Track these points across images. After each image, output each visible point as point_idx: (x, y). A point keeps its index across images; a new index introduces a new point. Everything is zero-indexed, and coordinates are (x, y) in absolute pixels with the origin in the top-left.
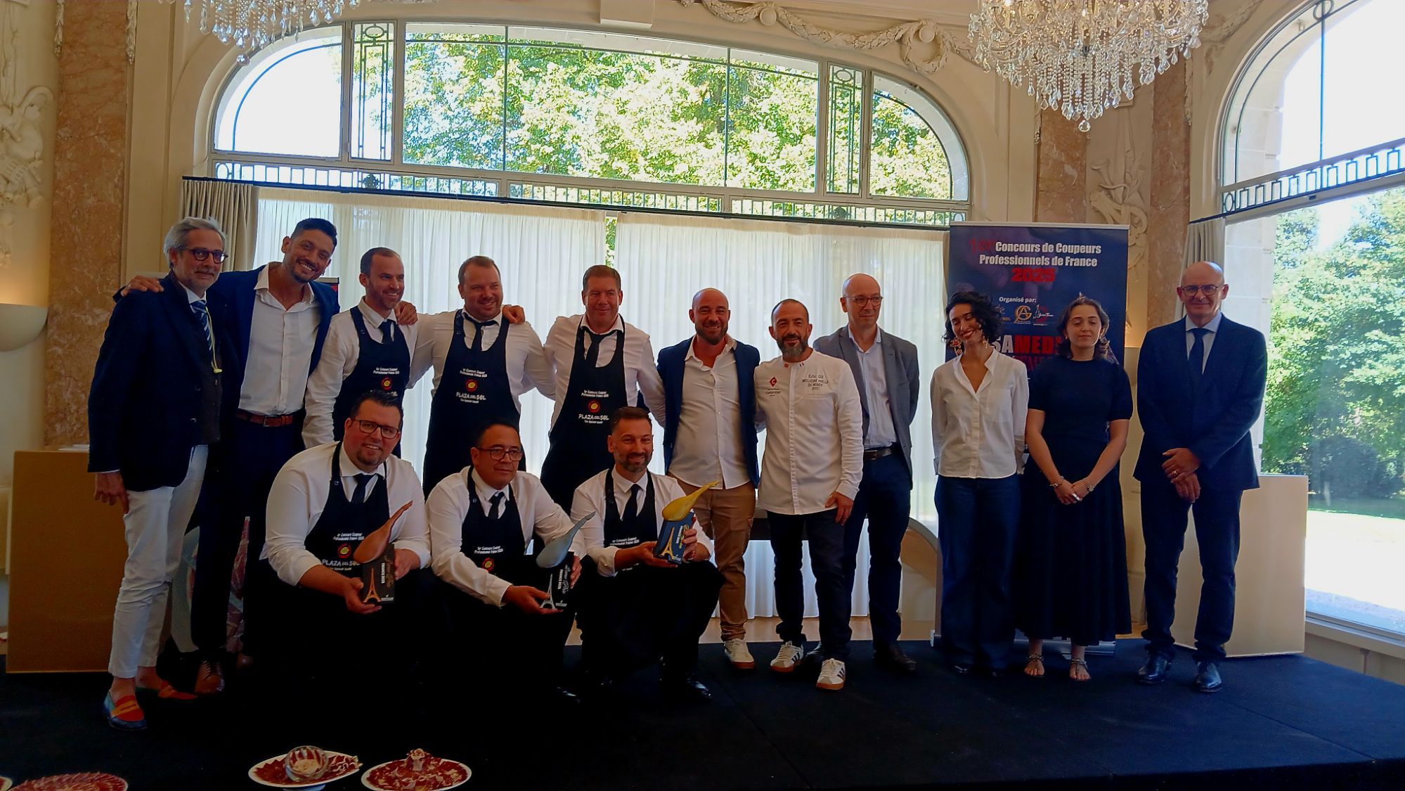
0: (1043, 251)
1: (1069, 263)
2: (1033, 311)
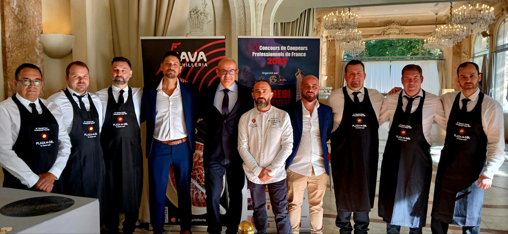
0: (281, 50)
1: (293, 55)
2: (277, 78)
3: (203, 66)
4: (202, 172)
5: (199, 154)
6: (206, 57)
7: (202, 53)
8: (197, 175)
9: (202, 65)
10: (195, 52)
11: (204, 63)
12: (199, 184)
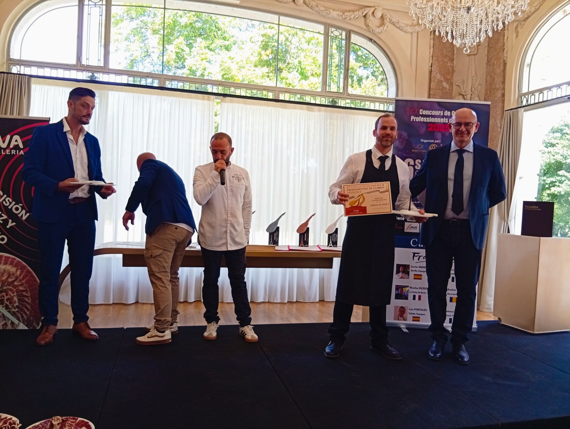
3: (18, 153)
4: (13, 294)
5: (9, 270)
6: (22, 142)
7: (16, 137)
8: (5, 299)
9: (16, 152)
10: (6, 135)
11: (20, 149)
12: (8, 310)
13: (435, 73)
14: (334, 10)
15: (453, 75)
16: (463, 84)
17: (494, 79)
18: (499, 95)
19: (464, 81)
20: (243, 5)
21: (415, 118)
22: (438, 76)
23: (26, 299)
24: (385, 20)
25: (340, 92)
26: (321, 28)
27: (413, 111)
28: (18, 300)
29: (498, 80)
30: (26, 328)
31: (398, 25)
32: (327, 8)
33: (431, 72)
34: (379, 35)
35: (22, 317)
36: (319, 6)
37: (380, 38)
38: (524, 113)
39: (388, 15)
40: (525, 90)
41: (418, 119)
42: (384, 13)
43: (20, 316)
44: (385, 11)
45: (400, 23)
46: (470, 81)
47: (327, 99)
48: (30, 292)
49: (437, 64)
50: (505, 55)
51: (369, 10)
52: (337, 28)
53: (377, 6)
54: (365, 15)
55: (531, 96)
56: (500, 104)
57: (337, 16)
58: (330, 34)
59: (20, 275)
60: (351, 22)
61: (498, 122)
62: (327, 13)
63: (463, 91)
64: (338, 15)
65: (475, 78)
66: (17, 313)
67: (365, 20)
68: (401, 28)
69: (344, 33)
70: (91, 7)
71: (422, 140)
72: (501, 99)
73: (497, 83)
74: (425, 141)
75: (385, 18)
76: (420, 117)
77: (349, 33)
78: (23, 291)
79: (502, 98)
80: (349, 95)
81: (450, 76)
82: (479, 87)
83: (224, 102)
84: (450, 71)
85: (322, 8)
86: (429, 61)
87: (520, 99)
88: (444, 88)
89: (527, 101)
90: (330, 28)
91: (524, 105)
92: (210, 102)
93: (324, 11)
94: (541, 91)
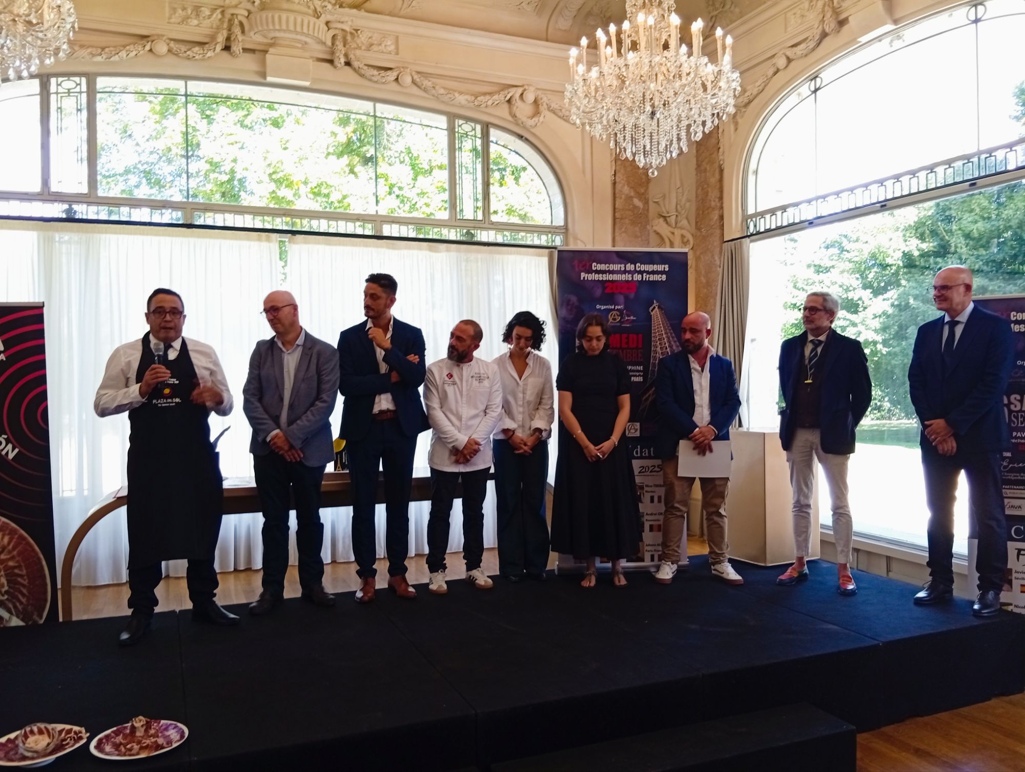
13: (621, 185)
14: (461, 93)
15: (648, 188)
16: (664, 199)
17: (707, 194)
18: (716, 218)
19: (664, 197)
20: (315, 87)
21: (587, 275)
22: (626, 190)
23: (19, 579)
24: (540, 106)
25: (478, 219)
26: (442, 121)
27: (583, 266)
28: (8, 583)
29: (713, 194)
30: (21, 623)
31: (560, 114)
32: (449, 90)
33: (614, 183)
34: (533, 130)
35: (15, 607)
36: (437, 87)
37: (534, 135)
38: (752, 245)
39: (545, 99)
40: (751, 210)
41: (591, 277)
42: (538, 96)
43: (11, 606)
44: (539, 92)
45: (563, 110)
46: (674, 195)
47: (458, 230)
48: (26, 569)
49: (622, 171)
50: (721, 157)
51: (515, 93)
52: (468, 119)
53: (528, 85)
54: (510, 99)
55: (760, 219)
56: (718, 232)
57: (467, 102)
58: (457, 130)
59: (9, 543)
60: (488, 110)
61: (717, 258)
62: (450, 98)
63: (665, 211)
64: (467, 100)
65: (680, 190)
66: (7, 602)
67: (510, 108)
68: (565, 118)
69: (478, 127)
70: (61, 97)
71: (598, 307)
72: (718, 224)
73: (712, 200)
74: (603, 307)
75: (540, 103)
76: (593, 274)
77: (486, 128)
78: (15, 567)
79: (720, 222)
80: (493, 223)
81: (644, 188)
82: (688, 204)
83: (294, 243)
84: (643, 180)
85: (442, 91)
86: (611, 167)
87: (744, 223)
88: (635, 207)
89: (755, 226)
90: (457, 120)
91: (751, 231)
92: (271, 244)
93: (446, 94)
94: (773, 212)
